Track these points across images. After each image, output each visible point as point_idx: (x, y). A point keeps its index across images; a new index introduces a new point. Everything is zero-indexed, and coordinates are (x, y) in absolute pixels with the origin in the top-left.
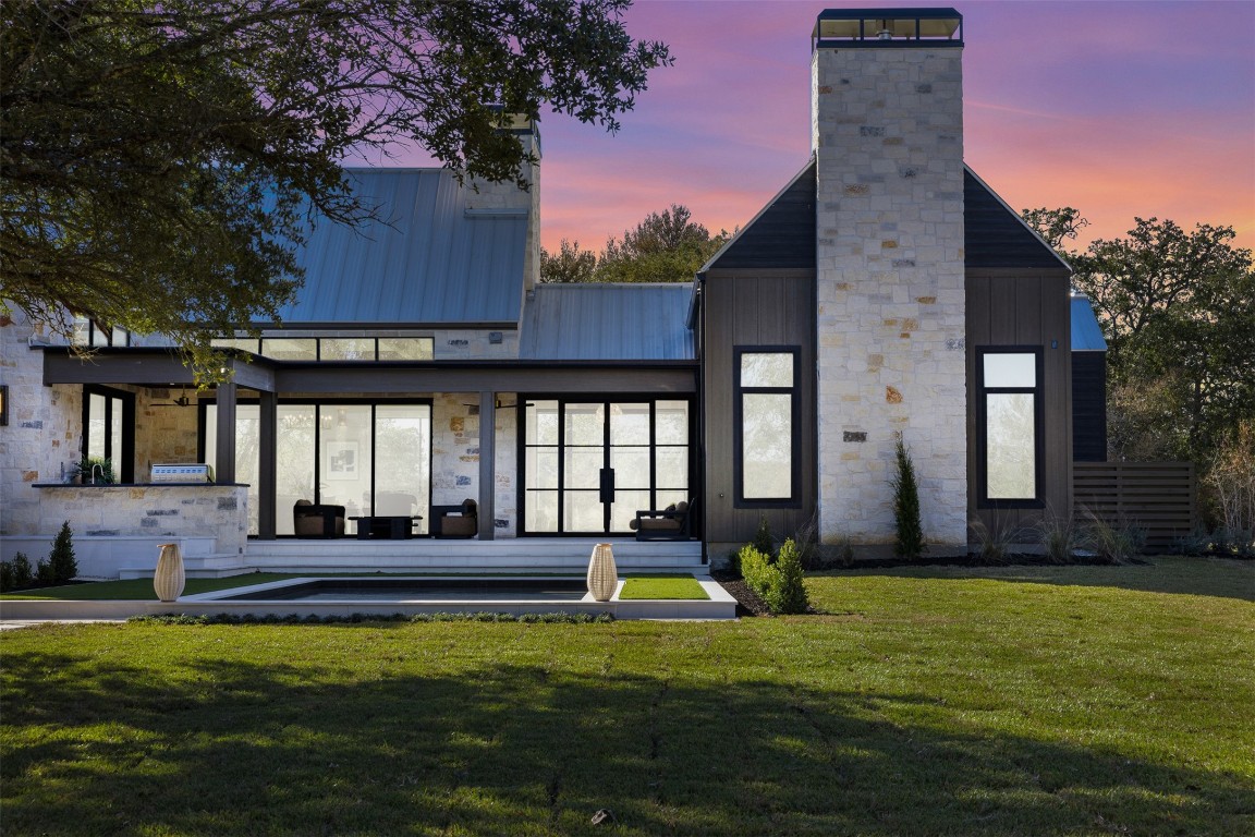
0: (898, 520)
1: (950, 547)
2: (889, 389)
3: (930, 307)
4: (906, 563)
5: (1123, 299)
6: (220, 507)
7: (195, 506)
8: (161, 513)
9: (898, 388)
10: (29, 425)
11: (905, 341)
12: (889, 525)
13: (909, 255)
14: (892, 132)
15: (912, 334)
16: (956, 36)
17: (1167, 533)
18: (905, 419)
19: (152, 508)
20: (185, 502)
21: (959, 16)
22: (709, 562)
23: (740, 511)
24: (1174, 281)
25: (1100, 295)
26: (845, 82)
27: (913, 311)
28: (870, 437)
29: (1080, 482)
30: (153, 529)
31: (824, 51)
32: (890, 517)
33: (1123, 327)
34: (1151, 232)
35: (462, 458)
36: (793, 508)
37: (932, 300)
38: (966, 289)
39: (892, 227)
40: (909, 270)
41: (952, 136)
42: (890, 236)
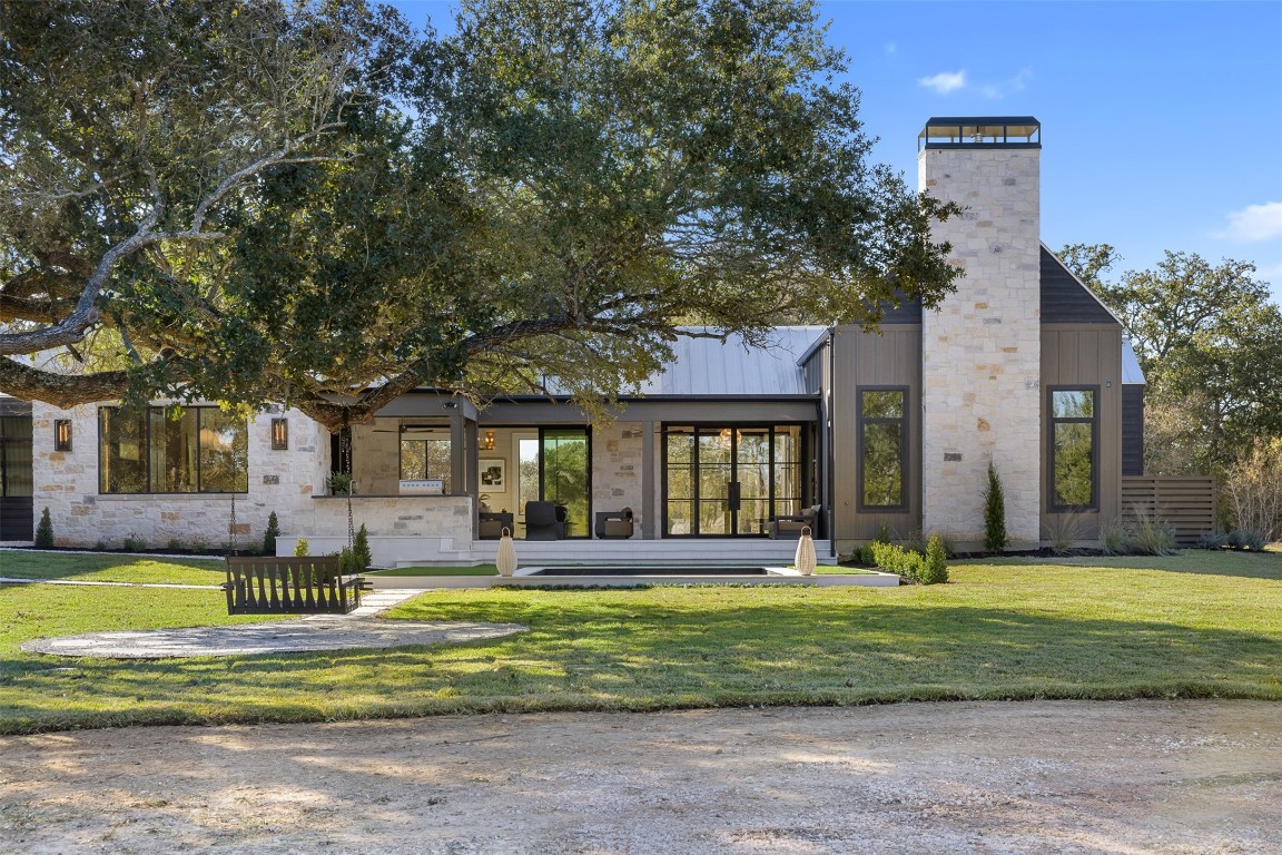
0: (987, 522)
1: (1026, 543)
2: (980, 420)
3: (1013, 356)
4: (992, 554)
5: (1152, 326)
6: (455, 513)
7: (435, 512)
8: (409, 518)
9: (987, 418)
10: (305, 450)
11: (993, 381)
12: (979, 526)
13: (997, 314)
14: (984, 216)
15: (998, 376)
16: (1034, 139)
17: (1195, 533)
18: (992, 443)
19: (403, 514)
20: (427, 509)
21: (1038, 124)
22: (837, 555)
23: (860, 516)
24: (1198, 309)
25: (1131, 321)
26: (948, 176)
27: (999, 358)
28: (965, 457)
29: (1126, 492)
30: (403, 531)
31: (931, 151)
32: (980, 520)
33: (1150, 350)
34: (1178, 264)
35: (617, 474)
36: (903, 512)
37: (1014, 350)
38: (1041, 341)
39: (983, 292)
40: (996, 326)
41: (1030, 219)
42: (981, 299)
